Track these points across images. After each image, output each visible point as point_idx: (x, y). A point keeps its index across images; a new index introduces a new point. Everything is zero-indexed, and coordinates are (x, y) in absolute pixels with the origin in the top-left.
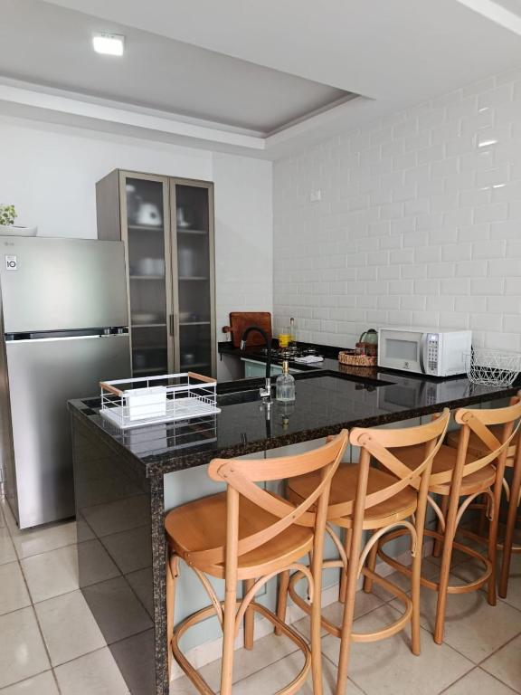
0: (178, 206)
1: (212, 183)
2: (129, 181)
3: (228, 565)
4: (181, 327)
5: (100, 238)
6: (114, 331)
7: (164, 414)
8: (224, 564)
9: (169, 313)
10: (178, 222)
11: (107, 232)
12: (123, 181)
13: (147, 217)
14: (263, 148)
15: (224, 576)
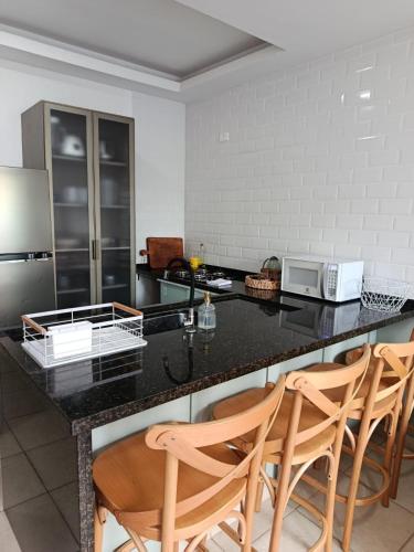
0: (101, 139)
1: (133, 120)
2: (54, 113)
3: (164, 527)
4: (103, 251)
5: (25, 166)
6: (38, 255)
7: (90, 350)
8: (160, 527)
9: (91, 238)
10: (100, 154)
11: (32, 161)
12: (47, 113)
13: (70, 148)
14: (177, 90)
15: (160, 538)
